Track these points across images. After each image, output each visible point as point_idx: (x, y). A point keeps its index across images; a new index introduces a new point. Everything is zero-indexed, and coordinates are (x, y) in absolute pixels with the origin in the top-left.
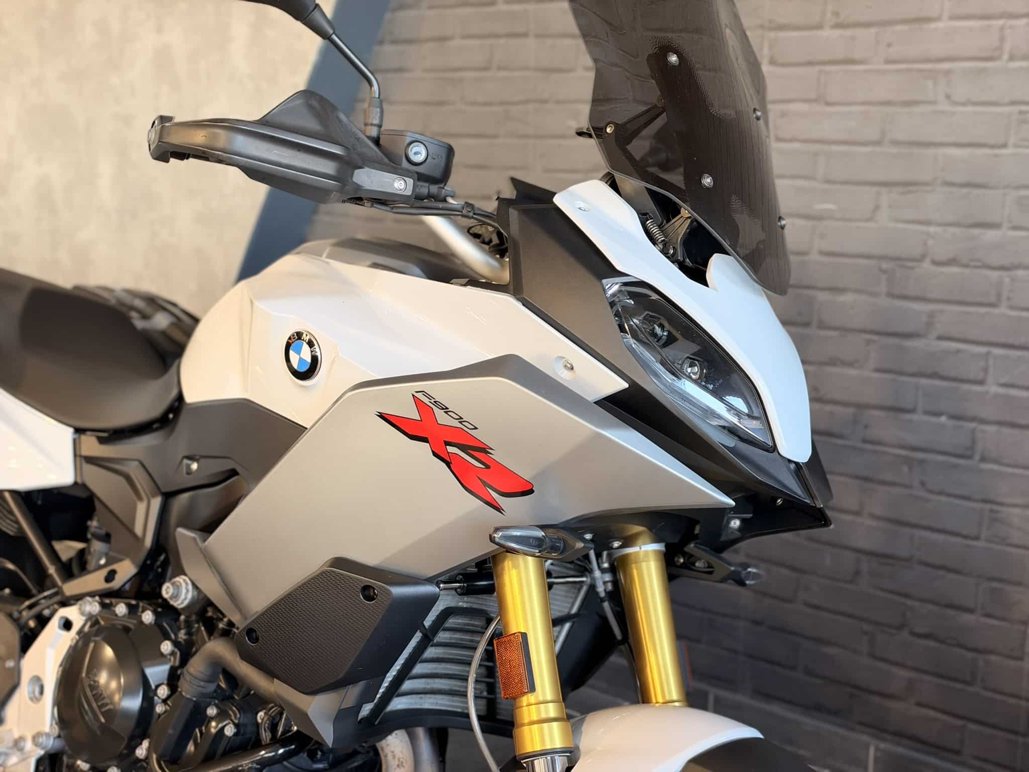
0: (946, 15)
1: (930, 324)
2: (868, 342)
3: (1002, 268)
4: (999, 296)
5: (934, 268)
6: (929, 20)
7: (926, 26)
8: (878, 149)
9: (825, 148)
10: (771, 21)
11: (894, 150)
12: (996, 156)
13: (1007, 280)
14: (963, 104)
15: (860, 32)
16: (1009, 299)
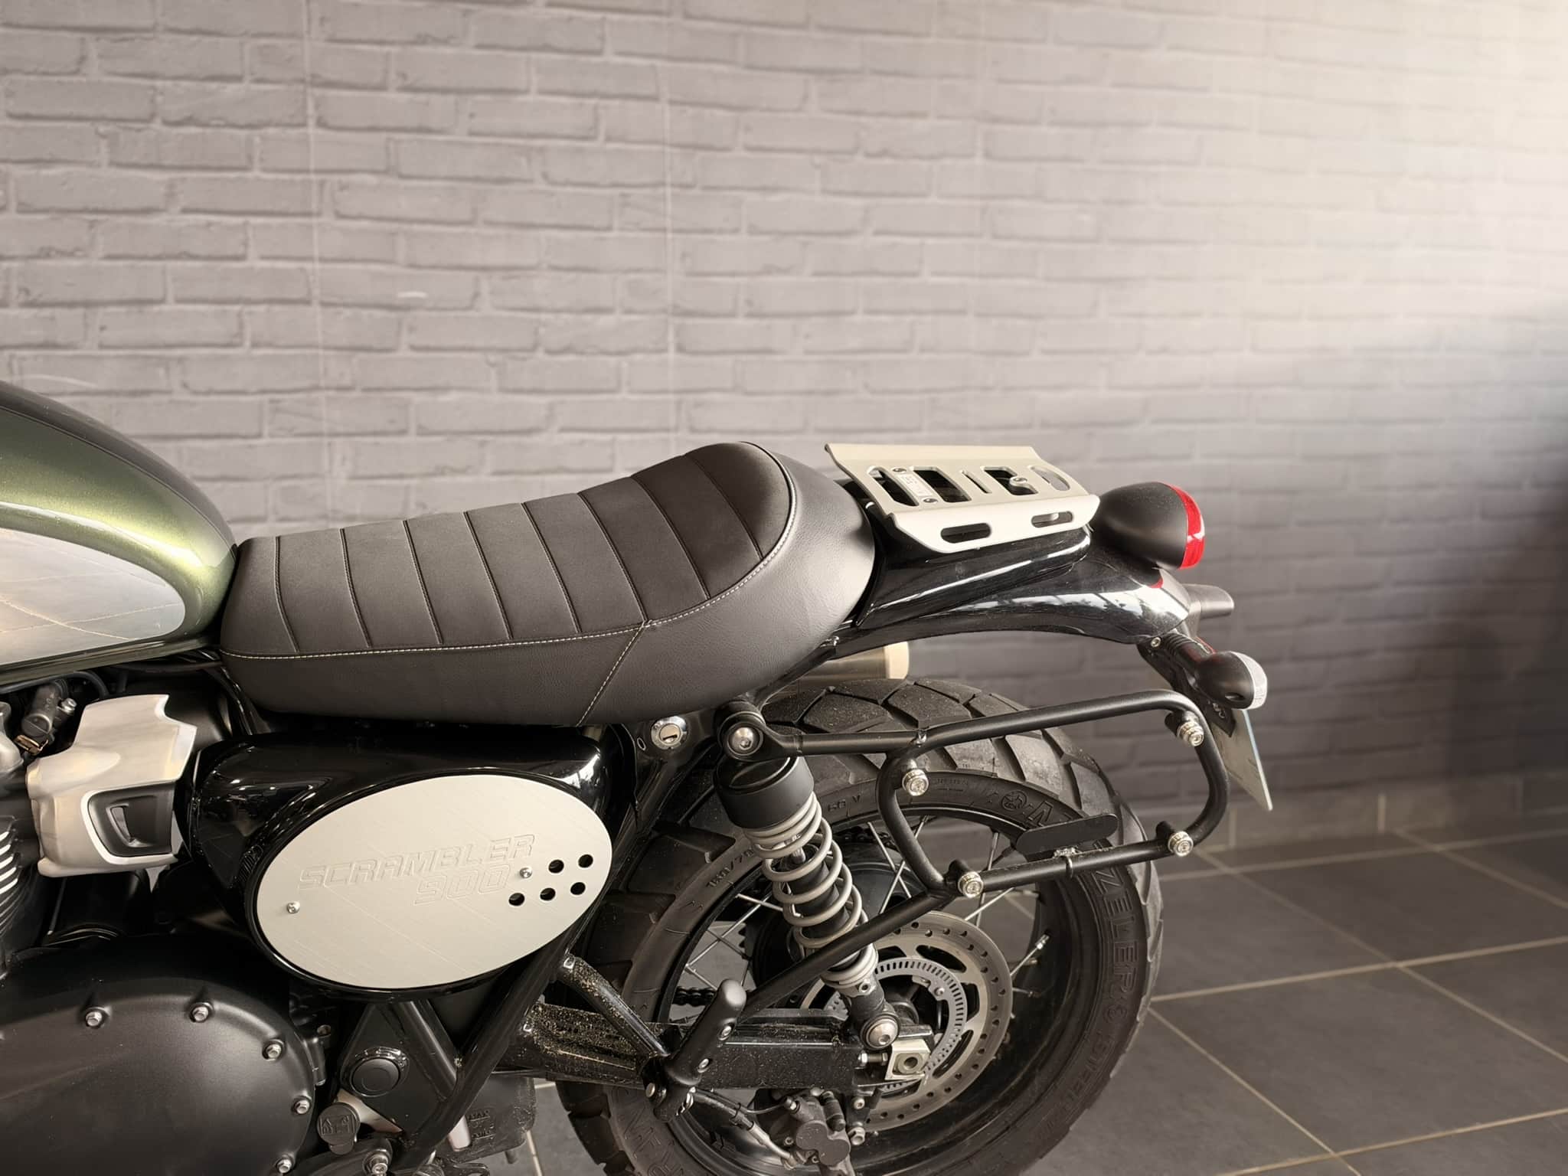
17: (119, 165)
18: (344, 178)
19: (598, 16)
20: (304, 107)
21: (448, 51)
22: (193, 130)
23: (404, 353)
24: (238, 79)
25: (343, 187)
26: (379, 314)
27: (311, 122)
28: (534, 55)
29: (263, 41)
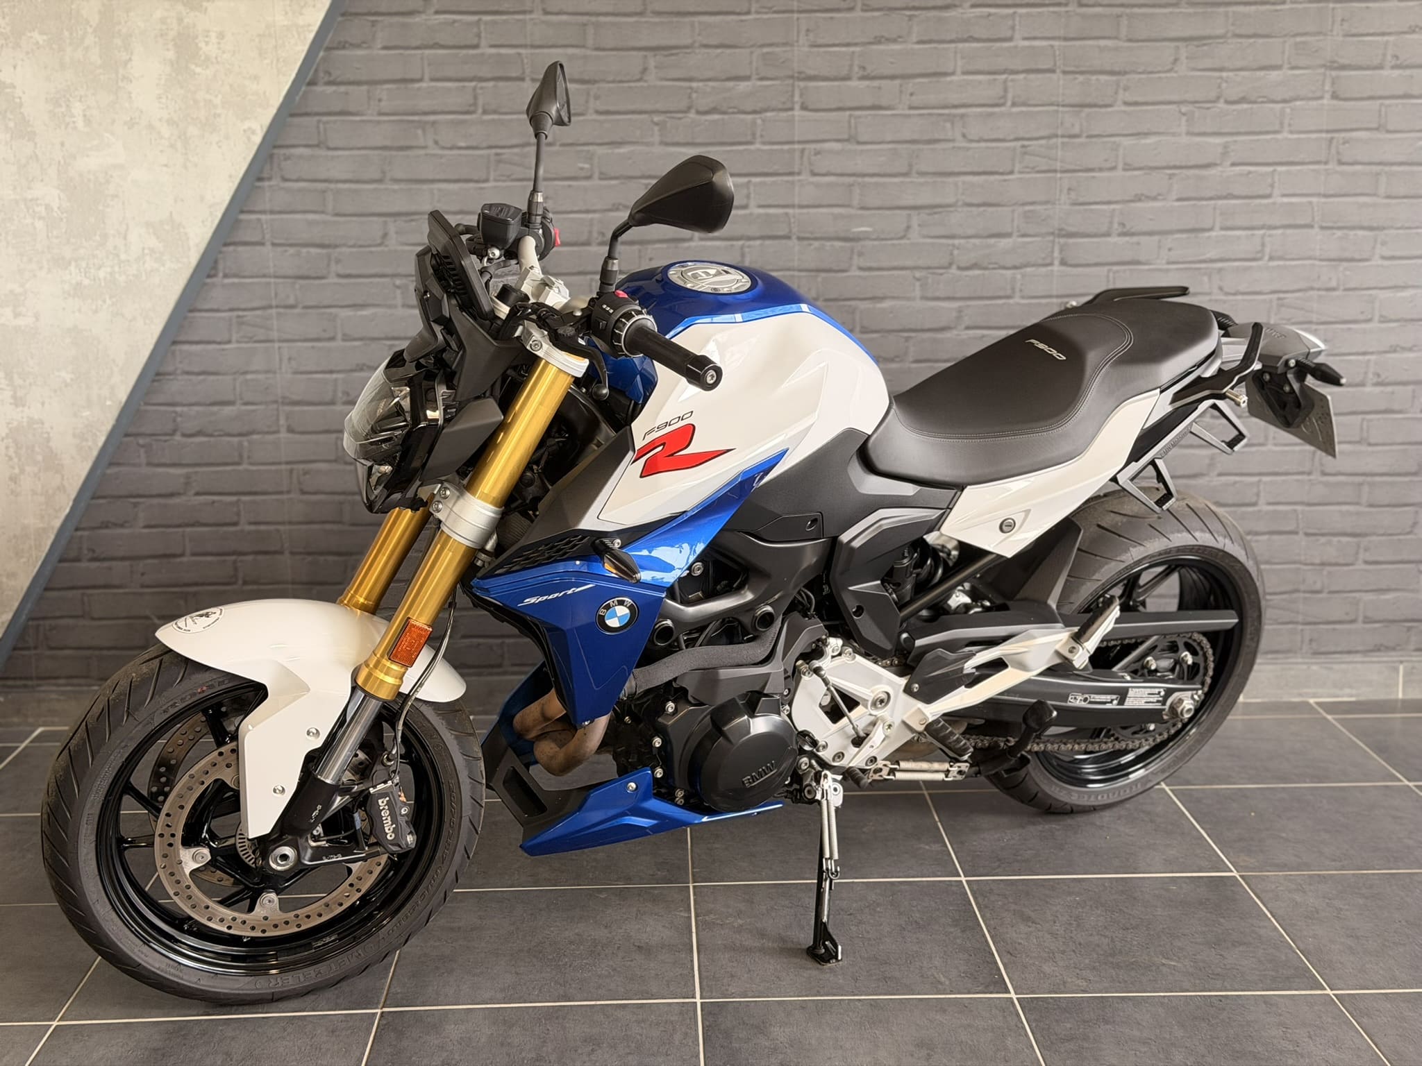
0: (959, 70)
1: (959, 318)
2: (907, 339)
3: (1015, 268)
4: (1013, 289)
5: (959, 273)
6: (945, 74)
7: (942, 79)
8: (908, 180)
9: (860, 180)
10: (800, 73)
11: (922, 180)
12: (1005, 180)
13: (1019, 277)
14: (978, 141)
15: (883, 83)
16: (1021, 291)
17: (667, 144)
18: (818, 146)
19: (1010, 11)
20: (792, 96)
21: (896, 47)
22: (716, 117)
23: (855, 272)
24: (747, 78)
25: (817, 153)
26: (838, 244)
27: (797, 107)
28: (960, 45)
29: (765, 50)
